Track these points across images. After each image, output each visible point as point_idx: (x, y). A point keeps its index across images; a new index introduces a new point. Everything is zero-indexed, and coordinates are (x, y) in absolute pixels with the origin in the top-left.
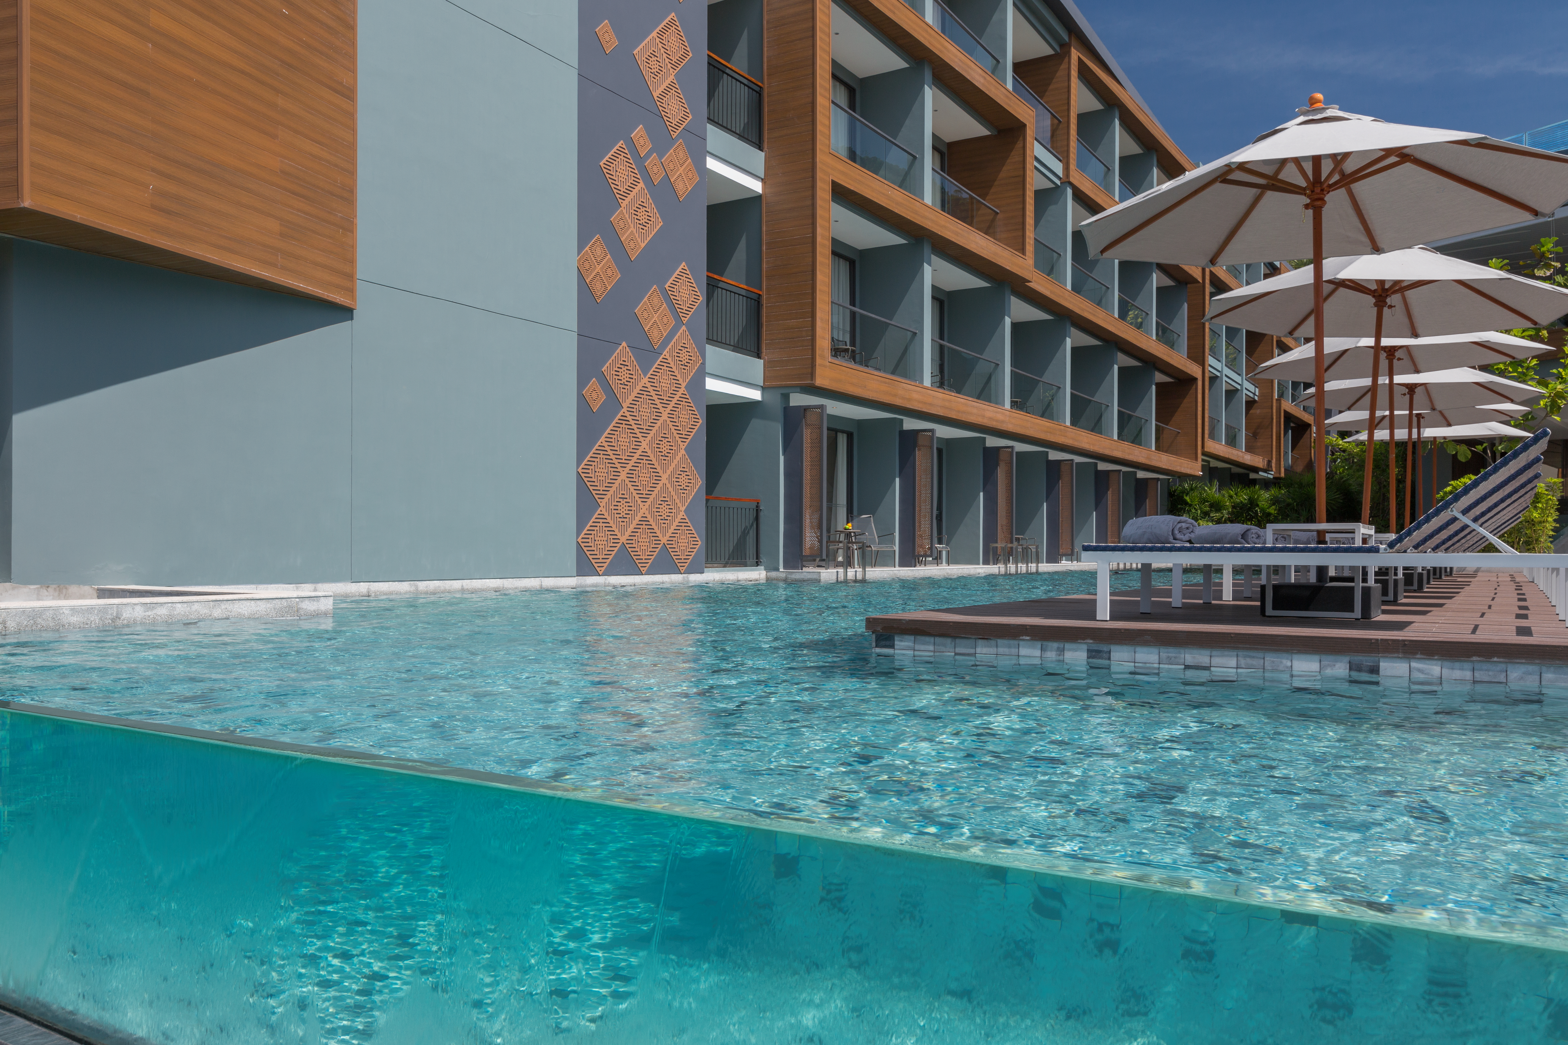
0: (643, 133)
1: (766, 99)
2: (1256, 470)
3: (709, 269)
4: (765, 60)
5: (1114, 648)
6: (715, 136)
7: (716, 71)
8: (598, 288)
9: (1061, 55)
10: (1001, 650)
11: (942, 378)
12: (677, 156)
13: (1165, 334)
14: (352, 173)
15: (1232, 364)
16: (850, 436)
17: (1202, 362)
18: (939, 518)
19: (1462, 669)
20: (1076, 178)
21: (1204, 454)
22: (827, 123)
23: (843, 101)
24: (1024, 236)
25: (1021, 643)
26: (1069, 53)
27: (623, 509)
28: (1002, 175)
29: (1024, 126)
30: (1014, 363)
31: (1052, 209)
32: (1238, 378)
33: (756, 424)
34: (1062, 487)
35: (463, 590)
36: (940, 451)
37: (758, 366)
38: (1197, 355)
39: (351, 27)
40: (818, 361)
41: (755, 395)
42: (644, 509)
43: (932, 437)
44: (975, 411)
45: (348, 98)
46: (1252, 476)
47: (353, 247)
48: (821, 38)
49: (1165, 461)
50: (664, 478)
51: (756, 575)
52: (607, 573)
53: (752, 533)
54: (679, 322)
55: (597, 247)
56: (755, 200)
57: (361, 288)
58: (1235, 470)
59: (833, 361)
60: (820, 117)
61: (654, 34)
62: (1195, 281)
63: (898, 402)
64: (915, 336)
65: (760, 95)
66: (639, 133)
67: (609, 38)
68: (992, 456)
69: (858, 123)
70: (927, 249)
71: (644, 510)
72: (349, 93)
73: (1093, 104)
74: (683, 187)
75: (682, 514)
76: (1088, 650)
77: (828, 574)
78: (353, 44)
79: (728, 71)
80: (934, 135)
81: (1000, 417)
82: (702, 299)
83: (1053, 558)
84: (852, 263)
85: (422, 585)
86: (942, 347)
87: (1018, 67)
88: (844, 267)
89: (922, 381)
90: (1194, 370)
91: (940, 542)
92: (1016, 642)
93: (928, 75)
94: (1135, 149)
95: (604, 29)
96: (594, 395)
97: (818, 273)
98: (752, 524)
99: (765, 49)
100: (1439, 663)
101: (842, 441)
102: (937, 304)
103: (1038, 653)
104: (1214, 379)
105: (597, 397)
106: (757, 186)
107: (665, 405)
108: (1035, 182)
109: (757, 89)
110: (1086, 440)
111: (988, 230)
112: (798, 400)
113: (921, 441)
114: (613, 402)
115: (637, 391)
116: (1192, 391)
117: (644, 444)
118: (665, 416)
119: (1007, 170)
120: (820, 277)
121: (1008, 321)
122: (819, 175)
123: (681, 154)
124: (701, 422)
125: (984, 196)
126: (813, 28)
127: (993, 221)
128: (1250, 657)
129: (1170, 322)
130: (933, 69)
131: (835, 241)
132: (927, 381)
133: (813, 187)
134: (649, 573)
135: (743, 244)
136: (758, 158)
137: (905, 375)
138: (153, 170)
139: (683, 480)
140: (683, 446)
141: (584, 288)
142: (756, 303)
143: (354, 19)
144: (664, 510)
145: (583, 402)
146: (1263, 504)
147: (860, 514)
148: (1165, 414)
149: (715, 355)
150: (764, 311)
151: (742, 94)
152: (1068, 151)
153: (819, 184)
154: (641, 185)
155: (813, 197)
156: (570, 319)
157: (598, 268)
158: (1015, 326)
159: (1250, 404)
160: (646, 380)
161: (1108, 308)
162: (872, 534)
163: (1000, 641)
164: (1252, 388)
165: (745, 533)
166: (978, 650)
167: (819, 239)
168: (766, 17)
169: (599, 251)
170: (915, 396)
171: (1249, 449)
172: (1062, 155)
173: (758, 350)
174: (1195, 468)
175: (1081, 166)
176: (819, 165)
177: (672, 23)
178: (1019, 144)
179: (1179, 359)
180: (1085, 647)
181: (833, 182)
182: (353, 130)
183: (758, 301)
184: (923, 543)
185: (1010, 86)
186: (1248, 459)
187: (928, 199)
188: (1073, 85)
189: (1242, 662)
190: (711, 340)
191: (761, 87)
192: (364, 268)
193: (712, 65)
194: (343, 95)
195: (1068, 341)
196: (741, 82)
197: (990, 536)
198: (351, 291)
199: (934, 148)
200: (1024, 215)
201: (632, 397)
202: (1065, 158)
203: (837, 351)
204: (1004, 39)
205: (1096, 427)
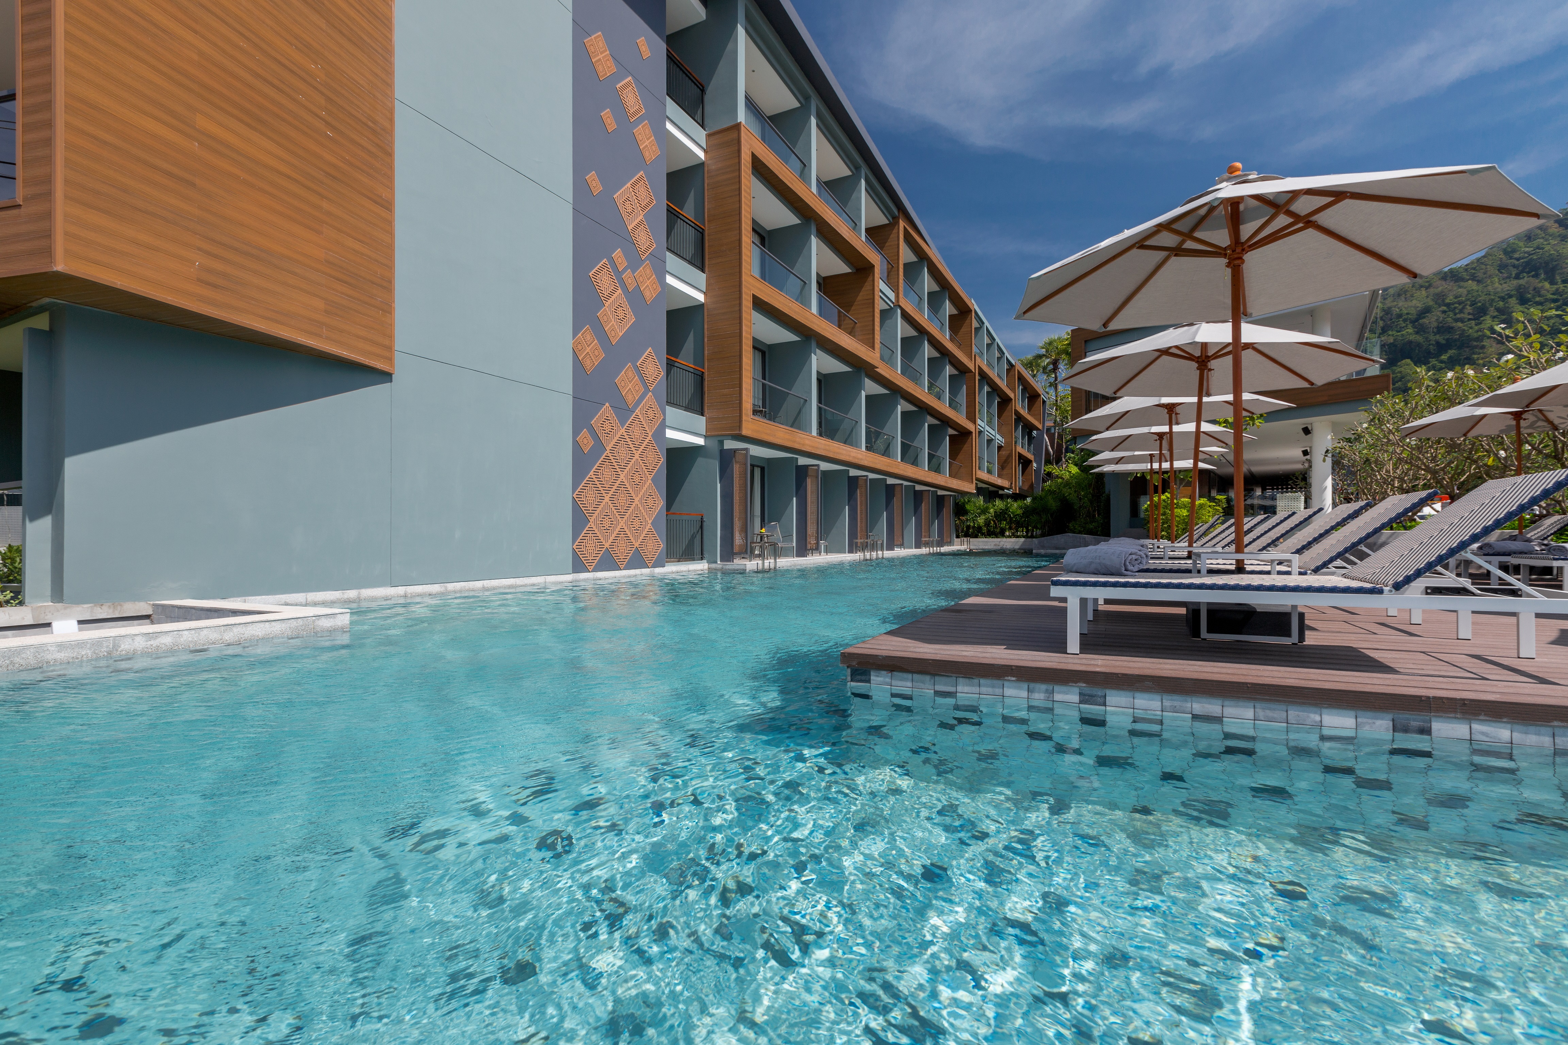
0: (621, 254)
1: (707, 238)
2: (1002, 488)
3: (669, 352)
4: (706, 210)
5: (1109, 692)
6: (671, 260)
7: (673, 216)
8: (588, 364)
9: (893, 223)
10: (984, 690)
11: (823, 430)
12: (645, 272)
13: (953, 404)
14: (390, 267)
15: (990, 423)
16: (763, 469)
17: (975, 422)
19: (1538, 734)
20: (903, 303)
21: (977, 479)
22: (748, 253)
23: (757, 242)
24: (873, 338)
25: (1006, 684)
26: (898, 223)
27: (607, 523)
28: (859, 298)
29: (872, 267)
30: (867, 421)
31: (888, 322)
32: (993, 432)
33: (700, 462)
34: (896, 501)
35: (485, 589)
36: (822, 479)
37: (702, 421)
38: (972, 418)
39: (390, 155)
40: (744, 418)
41: (700, 441)
43: (817, 470)
45: (387, 209)
46: (1001, 492)
47: (392, 325)
49: (955, 484)
50: (637, 500)
51: (700, 567)
52: (594, 570)
53: (698, 537)
54: (647, 390)
55: (587, 334)
56: (699, 308)
57: (398, 358)
58: (990, 487)
59: (753, 418)
60: (744, 250)
61: (629, 185)
62: (971, 371)
63: (797, 446)
65: (703, 235)
66: (617, 254)
67: (596, 186)
68: (853, 482)
69: (767, 256)
70: (814, 344)
71: (622, 523)
72: (388, 205)
73: (912, 258)
74: (650, 294)
75: (649, 526)
76: (1080, 694)
77: (751, 565)
78: (391, 167)
79: (680, 216)
80: (817, 273)
81: (860, 456)
82: (663, 373)
83: (891, 546)
84: (763, 354)
85: (451, 586)
87: (868, 230)
88: (759, 355)
89: (810, 433)
90: (970, 426)
91: (821, 540)
92: (1000, 682)
93: (814, 229)
94: (936, 288)
95: (592, 177)
96: (585, 441)
98: (698, 531)
99: (706, 202)
100: (1509, 726)
101: (757, 472)
102: (820, 383)
103: (1024, 694)
104: (980, 432)
105: (587, 443)
106: (701, 297)
107: (637, 449)
108: (879, 306)
109: (701, 230)
110: (909, 471)
111: (851, 332)
112: (729, 444)
113: (810, 473)
114: (599, 446)
115: (617, 438)
116: (970, 441)
117: (622, 476)
118: (637, 456)
119: (862, 296)
120: (744, 361)
121: (863, 394)
122: (744, 290)
123: (648, 271)
124: (663, 460)
125: (848, 312)
126: (740, 189)
127: (854, 327)
128: (1270, 709)
129: (956, 397)
130: (817, 226)
131: (754, 339)
132: (814, 432)
133: (740, 298)
134: (627, 568)
135: (691, 337)
136: (701, 278)
137: (799, 428)
138: (199, 249)
139: (650, 501)
140: (650, 477)
141: (578, 364)
142: (700, 378)
143: (392, 148)
144: (637, 523)
145: (576, 445)
146: (1013, 510)
147: (770, 522)
148: (953, 455)
149: (673, 414)
150: (706, 383)
151: (690, 234)
152: (898, 285)
153: (744, 296)
154: (620, 291)
155: (740, 304)
156: (567, 385)
157: (588, 350)
158: (868, 397)
159: (1000, 448)
160: (623, 430)
161: (922, 385)
162: (778, 534)
163: (982, 681)
164: (1000, 438)
165: (693, 537)
166: (959, 689)
167: (744, 334)
168: (706, 181)
169: (588, 337)
170: (807, 442)
171: (1000, 476)
172: (895, 288)
173: (702, 410)
174: (971, 488)
175: (906, 295)
176: (743, 283)
177: (641, 178)
178: (870, 278)
179: (961, 419)
180: (1077, 690)
181: (753, 295)
182: (391, 234)
183: (702, 376)
184: (812, 541)
185: (863, 238)
186: (1000, 482)
187: (813, 309)
188: (900, 245)
189: (1261, 714)
190: (669, 403)
191: (703, 229)
192: (401, 342)
193: (670, 211)
194: (382, 206)
195: (899, 408)
196: (690, 225)
197: (853, 535)
198: (390, 360)
199: (818, 281)
200: (873, 325)
201: (613, 443)
202: (896, 290)
203: (755, 412)
204: (860, 210)
205: (915, 462)
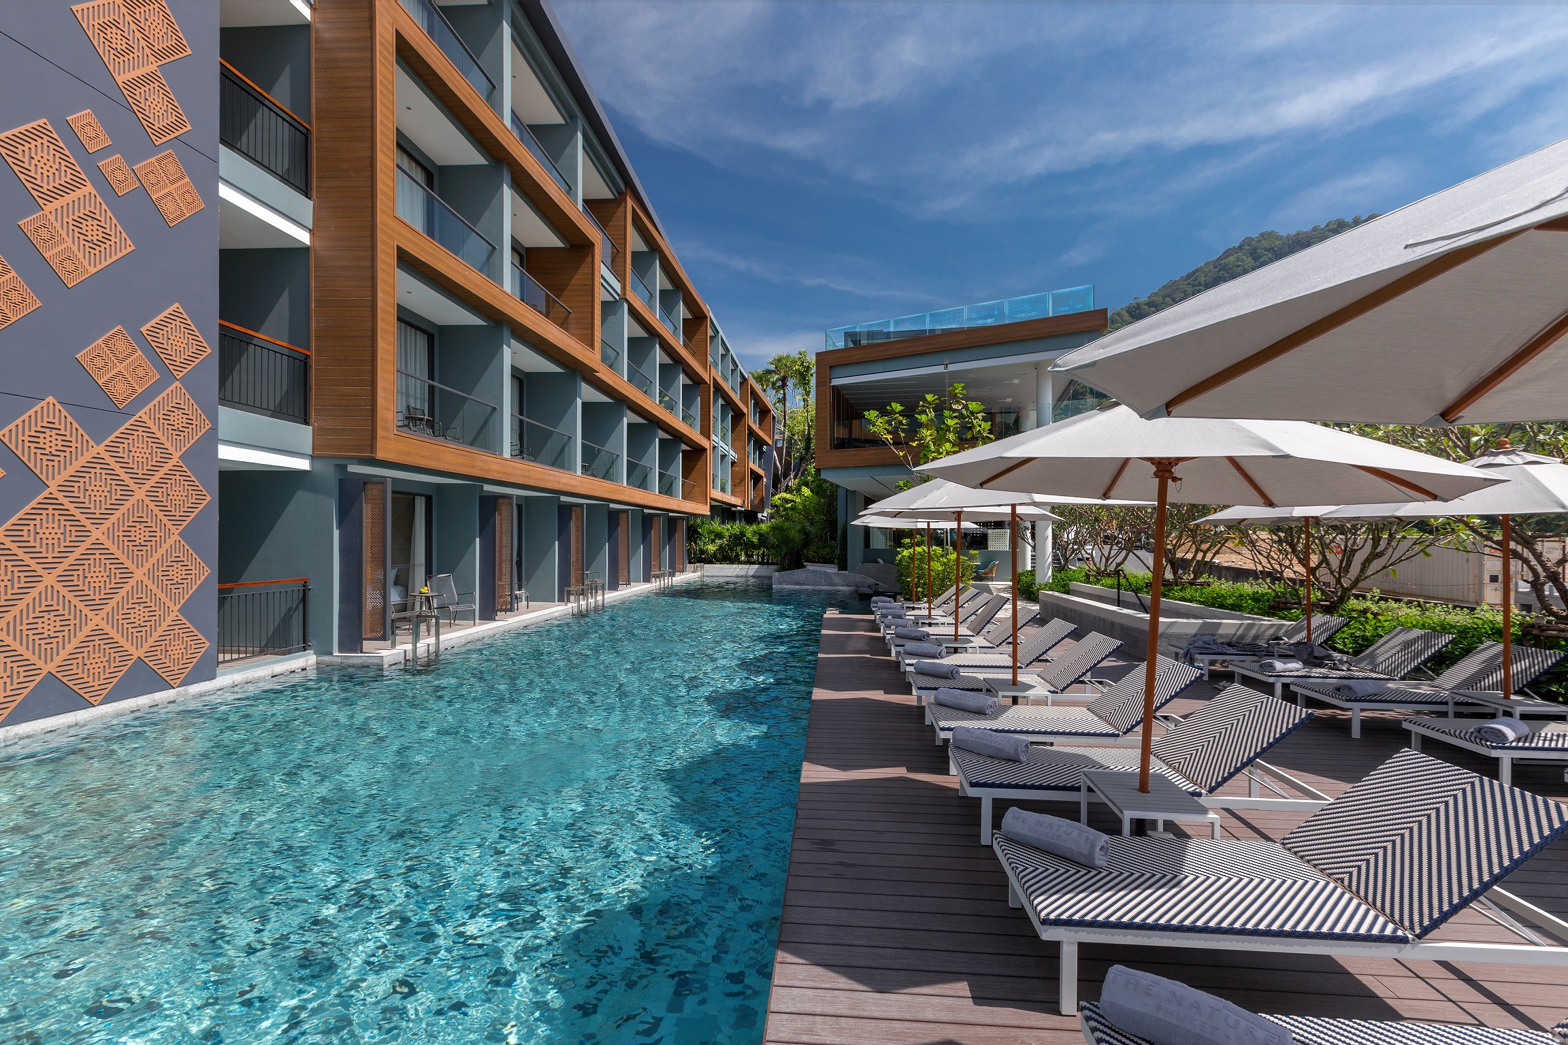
0: (93, 122)
1: (314, 144)
2: (736, 506)
3: (222, 316)
4: (313, 101)
9: (619, 200)
11: (522, 446)
12: (162, 167)
13: (686, 418)
15: (723, 439)
16: (429, 500)
17: (709, 438)
18: (519, 563)
20: (630, 296)
21: (711, 499)
22: (391, 184)
24: (593, 334)
26: (625, 201)
28: (573, 282)
29: (593, 245)
31: (611, 319)
32: (727, 448)
34: (621, 530)
36: (519, 507)
37: (307, 431)
38: (706, 433)
40: (381, 432)
41: (303, 464)
42: (97, 620)
43: (511, 500)
44: (552, 478)
48: (381, 91)
49: (687, 506)
50: (139, 573)
52: (13, 721)
53: (298, 615)
54: (169, 377)
58: (724, 506)
59: (399, 433)
60: (381, 173)
62: (705, 383)
63: (477, 472)
64: (495, 411)
65: (307, 137)
66: (83, 118)
68: (565, 511)
69: (436, 202)
70: (506, 333)
73: (642, 246)
74: (174, 210)
75: (174, 615)
79: (267, 102)
80: (513, 238)
81: (573, 482)
82: (210, 351)
83: (614, 586)
84: (431, 338)
86: (521, 422)
87: (586, 200)
88: (424, 340)
89: (501, 453)
90: (704, 442)
91: (520, 589)
93: (507, 176)
94: (669, 286)
97: (379, 340)
98: (297, 607)
99: (314, 90)
102: (516, 383)
104: (714, 448)
106: (304, 237)
108: (601, 295)
109: (304, 131)
110: (636, 494)
111: (563, 324)
112: (356, 470)
113: (500, 504)
114: (26, 480)
115: (81, 463)
116: (704, 457)
117: (97, 534)
118: (140, 495)
119: (578, 279)
120: (381, 345)
121: (579, 402)
122: (380, 236)
123: (170, 168)
124: (211, 496)
125: (558, 297)
126: (372, 79)
127: (567, 318)
129: (689, 409)
130: (512, 173)
131: (400, 308)
132: (507, 453)
133: (374, 248)
134: (108, 701)
135: (285, 298)
136: (305, 207)
137: (483, 449)
139: (177, 572)
140: (176, 531)
142: (300, 363)
144: (141, 615)
146: (749, 535)
147: (439, 574)
148: (687, 474)
149: (234, 418)
150: (312, 372)
152: (625, 275)
153: (381, 245)
154: (89, 189)
155: (374, 258)
158: (585, 406)
159: (733, 463)
160: (100, 449)
161: (652, 396)
162: (451, 591)
164: (733, 454)
167: (380, 304)
168: (313, 55)
170: (495, 467)
171: (733, 493)
172: (620, 277)
173: (305, 415)
174: (705, 510)
175: (634, 288)
176: (379, 225)
178: (589, 259)
179: (695, 435)
181: (399, 248)
183: (305, 361)
185: (580, 209)
186: (733, 500)
187: (507, 287)
188: (628, 230)
190: (227, 401)
191: (308, 130)
195: (625, 420)
196: (284, 119)
197: (564, 581)
199: (513, 249)
200: (593, 318)
201: (68, 473)
202: (622, 279)
204: (576, 172)
205: (645, 485)
